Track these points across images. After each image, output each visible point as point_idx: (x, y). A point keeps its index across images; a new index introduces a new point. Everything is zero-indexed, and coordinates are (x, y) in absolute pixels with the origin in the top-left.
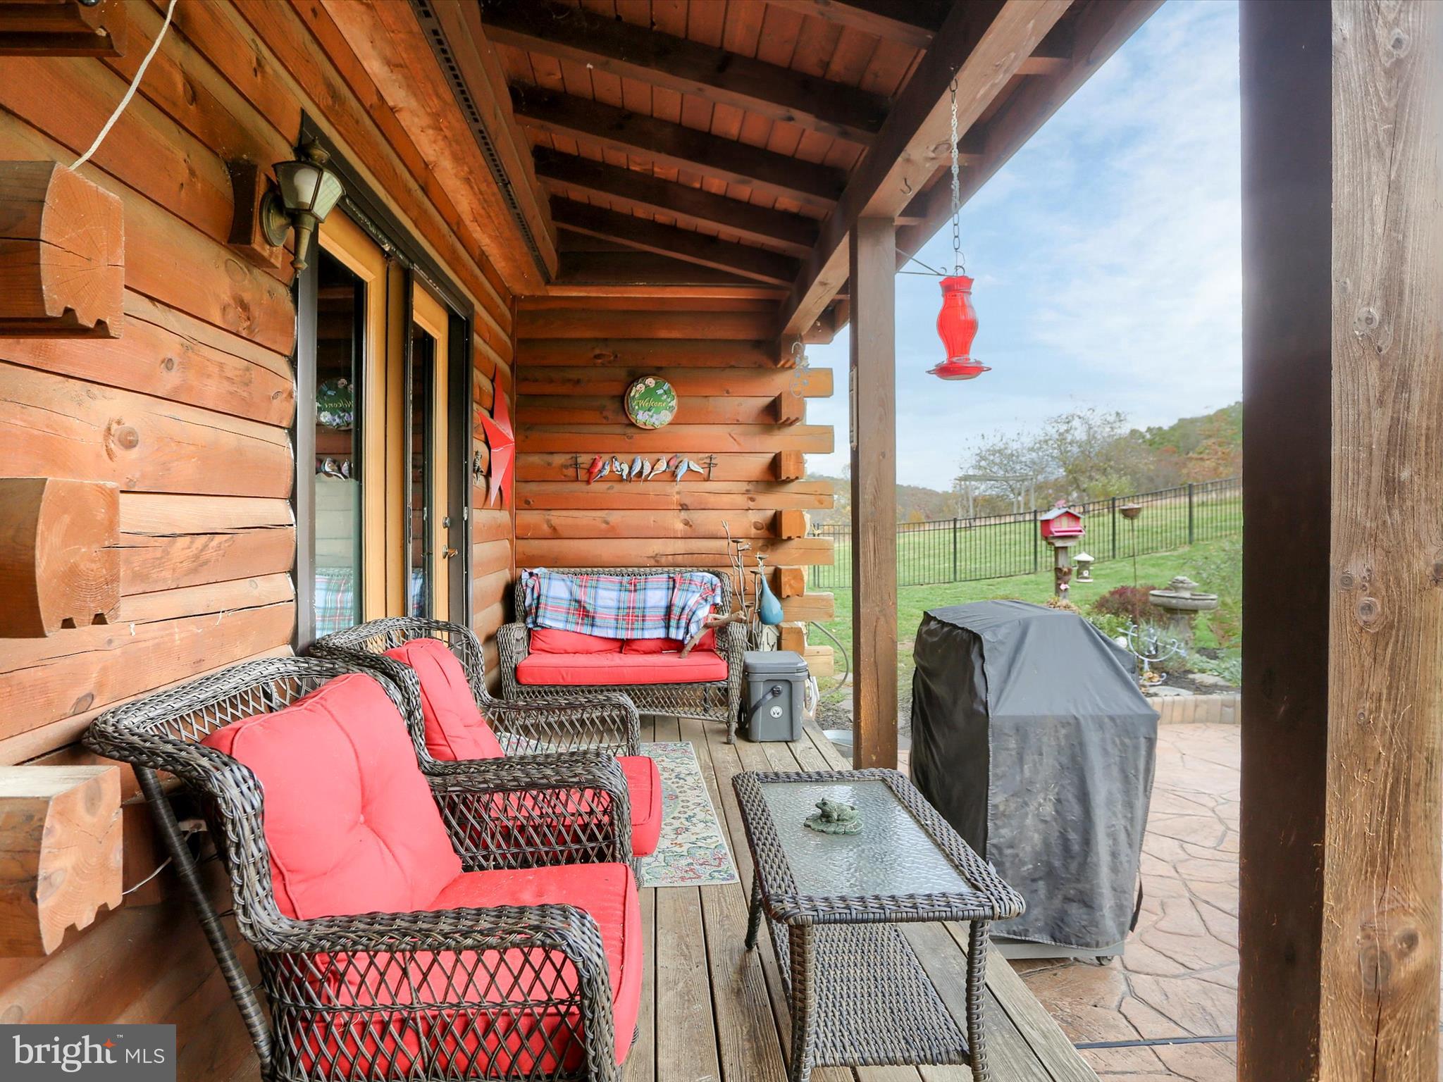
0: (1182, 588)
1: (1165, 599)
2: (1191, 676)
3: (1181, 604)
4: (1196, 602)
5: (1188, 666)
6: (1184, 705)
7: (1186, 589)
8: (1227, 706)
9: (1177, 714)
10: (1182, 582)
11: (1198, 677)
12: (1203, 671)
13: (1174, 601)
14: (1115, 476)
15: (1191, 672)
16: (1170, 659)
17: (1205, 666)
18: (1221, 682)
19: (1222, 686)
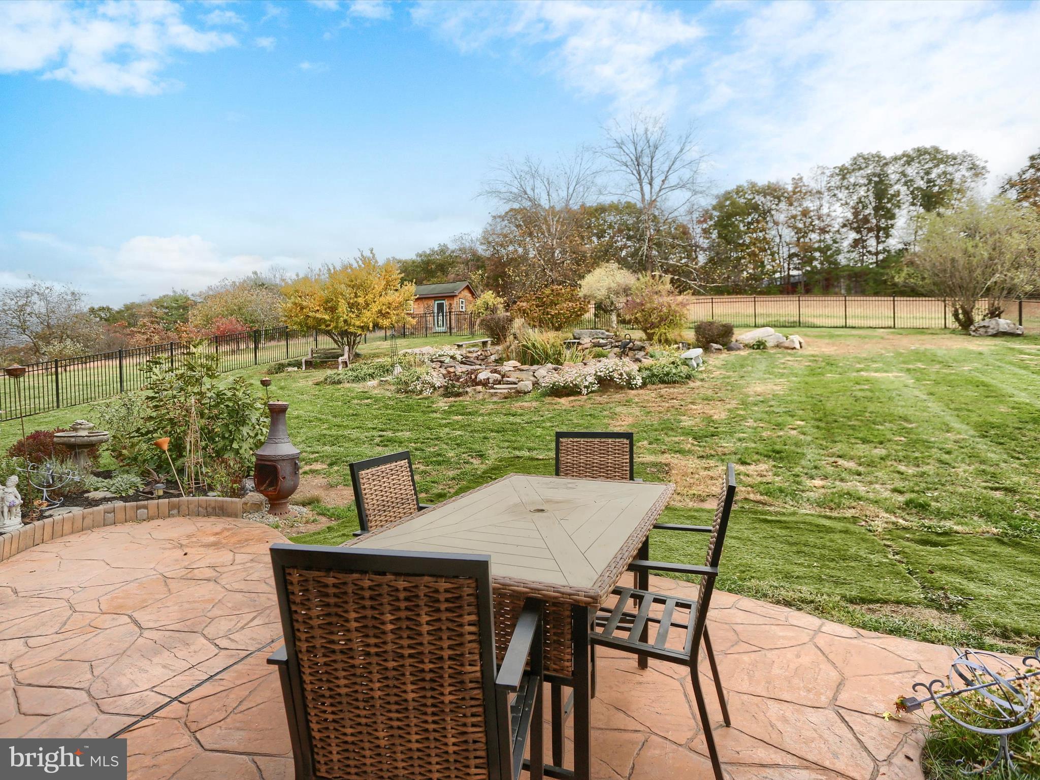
0: (81, 428)
1: (66, 439)
2: (86, 495)
3: (79, 440)
4: (91, 438)
5: (85, 488)
6: (73, 520)
7: (84, 429)
8: (108, 513)
9: (67, 527)
10: (81, 424)
11: (93, 495)
12: (96, 489)
13: (73, 440)
14: (68, 342)
15: (88, 491)
16: (68, 485)
17: (99, 485)
18: (109, 495)
19: (109, 498)
